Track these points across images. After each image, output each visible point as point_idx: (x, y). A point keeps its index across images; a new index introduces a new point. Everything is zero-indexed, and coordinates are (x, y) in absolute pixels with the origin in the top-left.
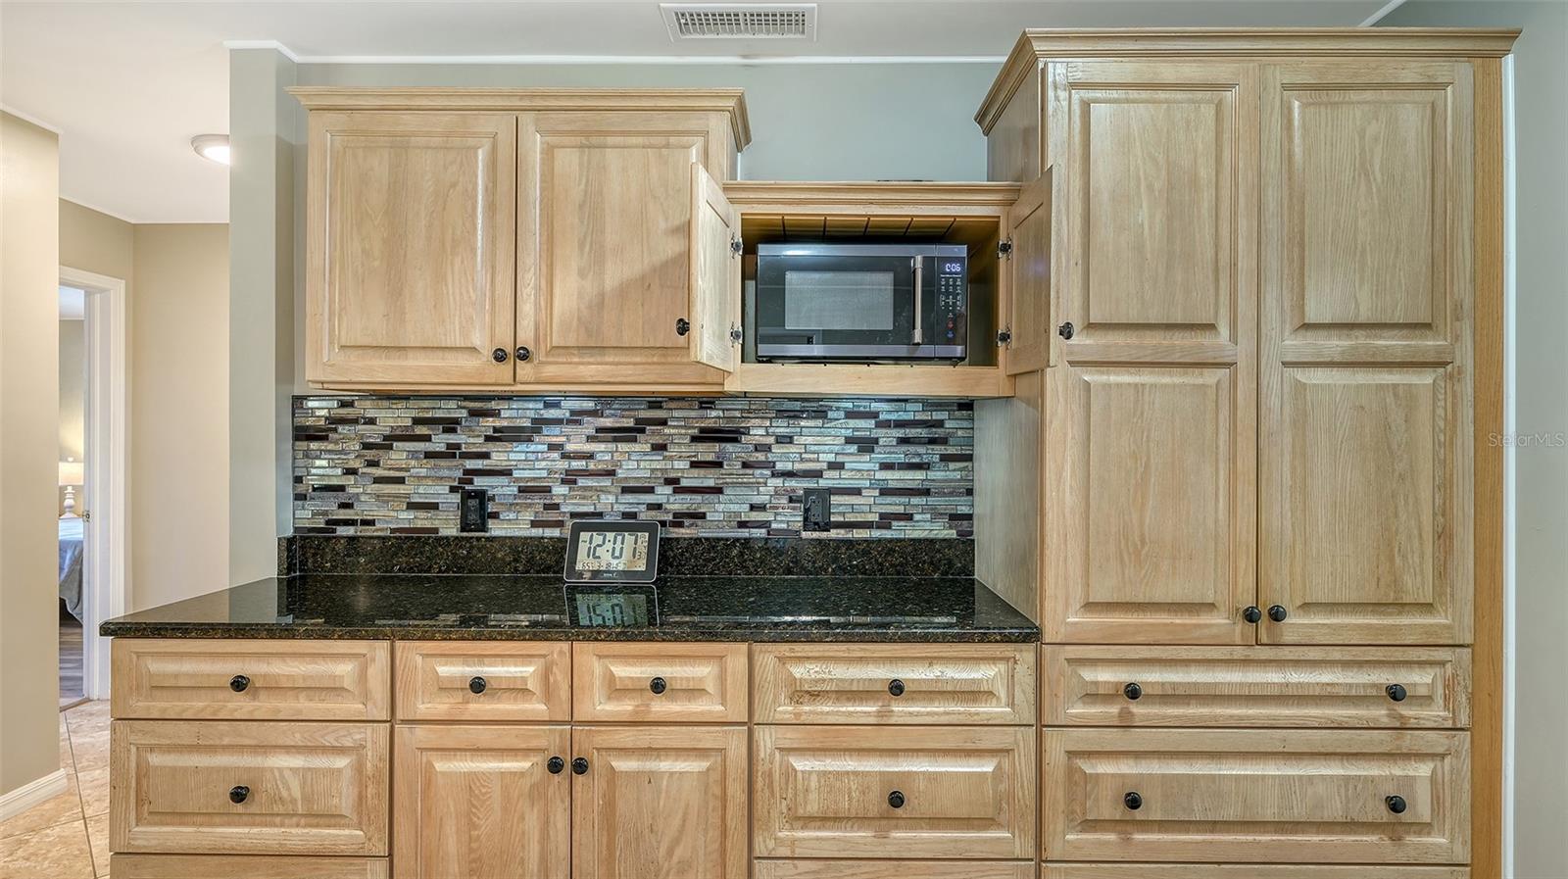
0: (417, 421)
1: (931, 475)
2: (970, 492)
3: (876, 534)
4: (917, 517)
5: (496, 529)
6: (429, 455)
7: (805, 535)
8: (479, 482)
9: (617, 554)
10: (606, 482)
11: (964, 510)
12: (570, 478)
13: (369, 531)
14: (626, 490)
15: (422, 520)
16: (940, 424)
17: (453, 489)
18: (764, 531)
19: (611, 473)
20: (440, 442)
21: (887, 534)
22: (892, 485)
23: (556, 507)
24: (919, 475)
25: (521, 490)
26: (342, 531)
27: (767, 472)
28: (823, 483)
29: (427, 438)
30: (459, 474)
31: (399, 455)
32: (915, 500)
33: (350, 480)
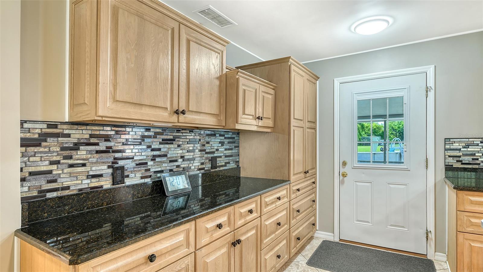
0: (91, 136)
1: (233, 151)
2: (239, 155)
3: (224, 168)
4: (231, 163)
5: (128, 182)
6: (98, 152)
7: (212, 170)
8: (121, 163)
9: (179, 183)
10: (164, 159)
11: (238, 160)
12: (154, 158)
13: (66, 193)
14: (171, 161)
15: (95, 183)
16: (234, 138)
17: (109, 167)
18: (203, 171)
19: (165, 156)
20: (103, 146)
21: (226, 168)
22: (227, 154)
23: (149, 170)
24: (230, 151)
25: (137, 165)
26: (49, 195)
27: (204, 153)
28: (215, 155)
29: (97, 144)
30: (111, 160)
31: (83, 152)
32: (231, 158)
33: (54, 167)
